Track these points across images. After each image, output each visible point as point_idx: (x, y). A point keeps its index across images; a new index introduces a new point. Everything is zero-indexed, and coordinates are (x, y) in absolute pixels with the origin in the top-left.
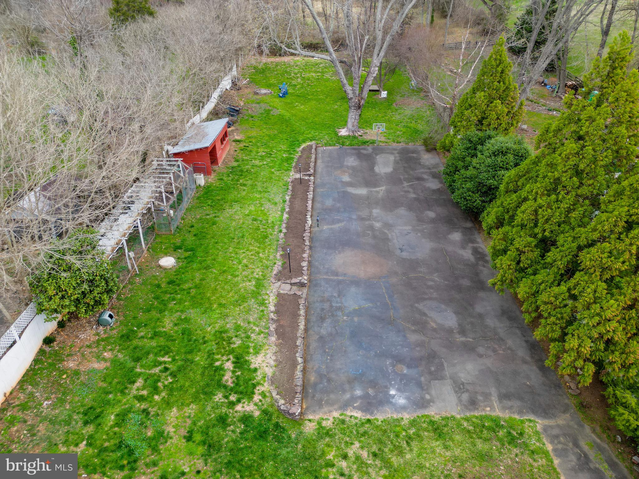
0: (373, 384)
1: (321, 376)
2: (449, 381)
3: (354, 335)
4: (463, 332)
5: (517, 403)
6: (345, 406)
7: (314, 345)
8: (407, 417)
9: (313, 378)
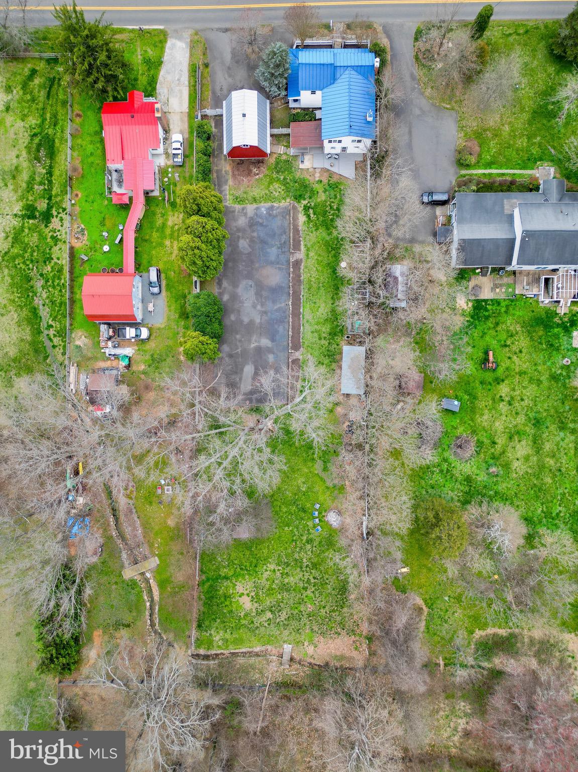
0: (270, 215)
1: (285, 218)
2: (248, 216)
3: (274, 235)
4: (239, 237)
5: (231, 210)
6: (278, 208)
7: (287, 230)
8: (262, 204)
9: (288, 217)
